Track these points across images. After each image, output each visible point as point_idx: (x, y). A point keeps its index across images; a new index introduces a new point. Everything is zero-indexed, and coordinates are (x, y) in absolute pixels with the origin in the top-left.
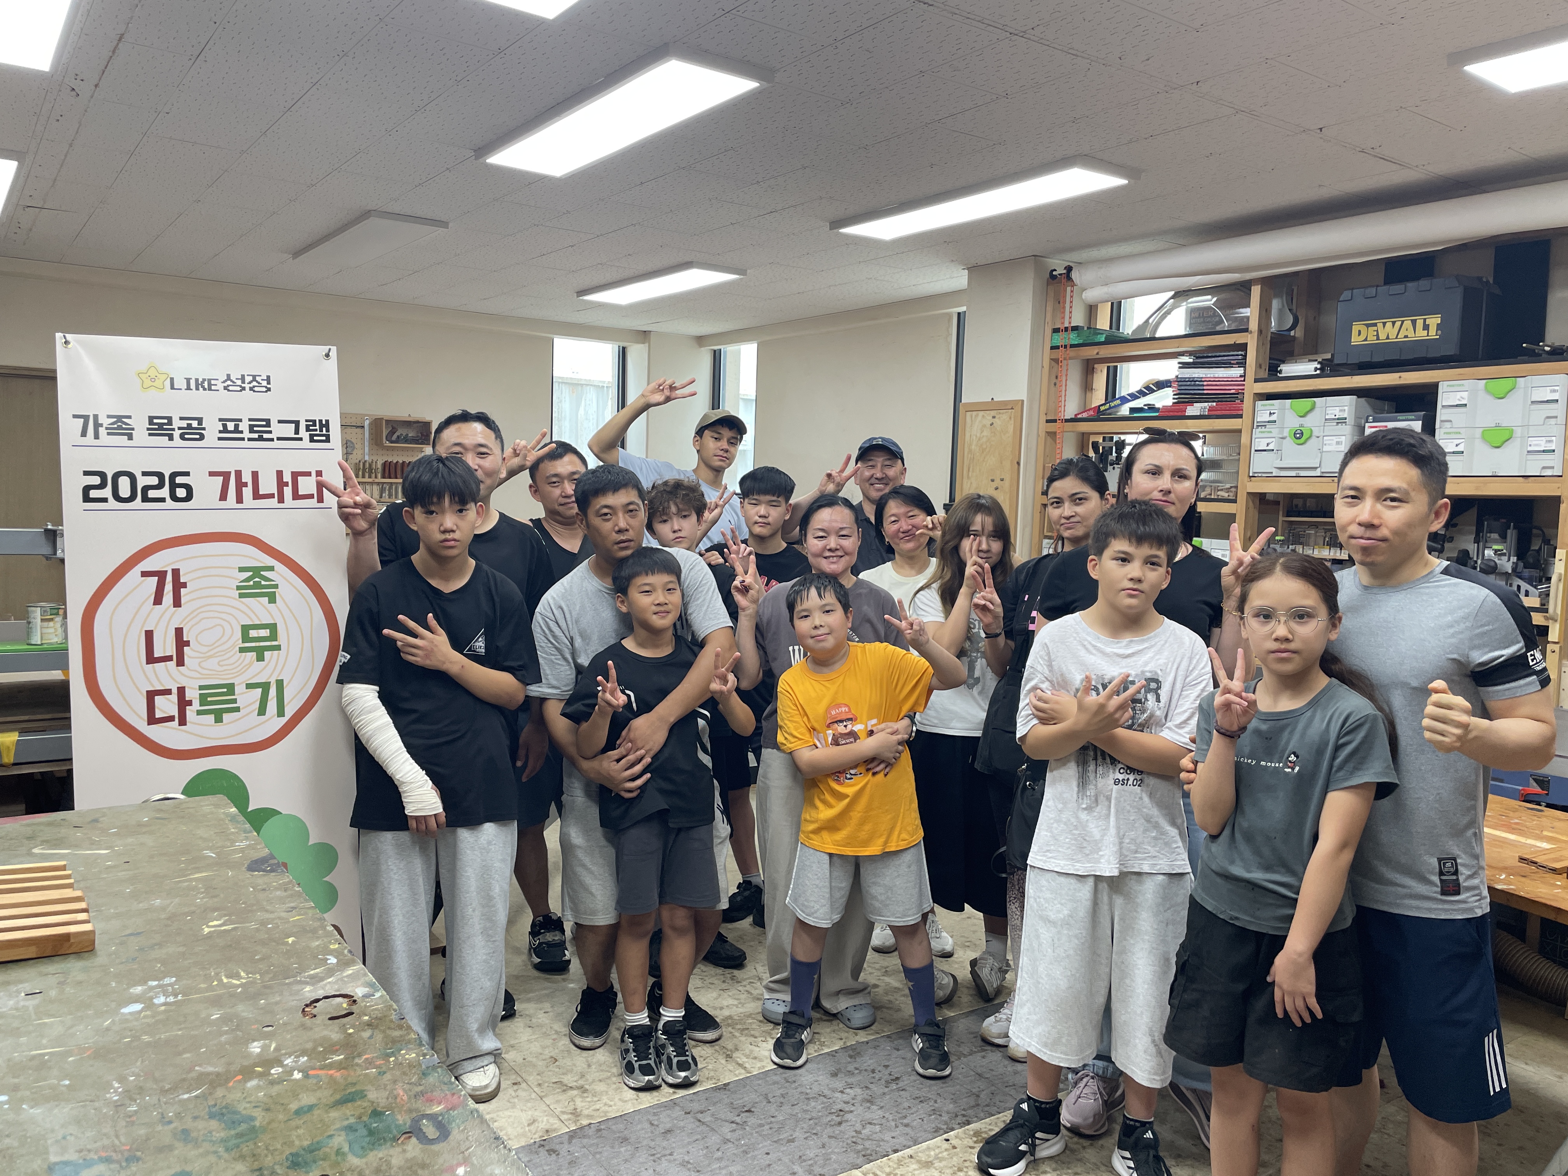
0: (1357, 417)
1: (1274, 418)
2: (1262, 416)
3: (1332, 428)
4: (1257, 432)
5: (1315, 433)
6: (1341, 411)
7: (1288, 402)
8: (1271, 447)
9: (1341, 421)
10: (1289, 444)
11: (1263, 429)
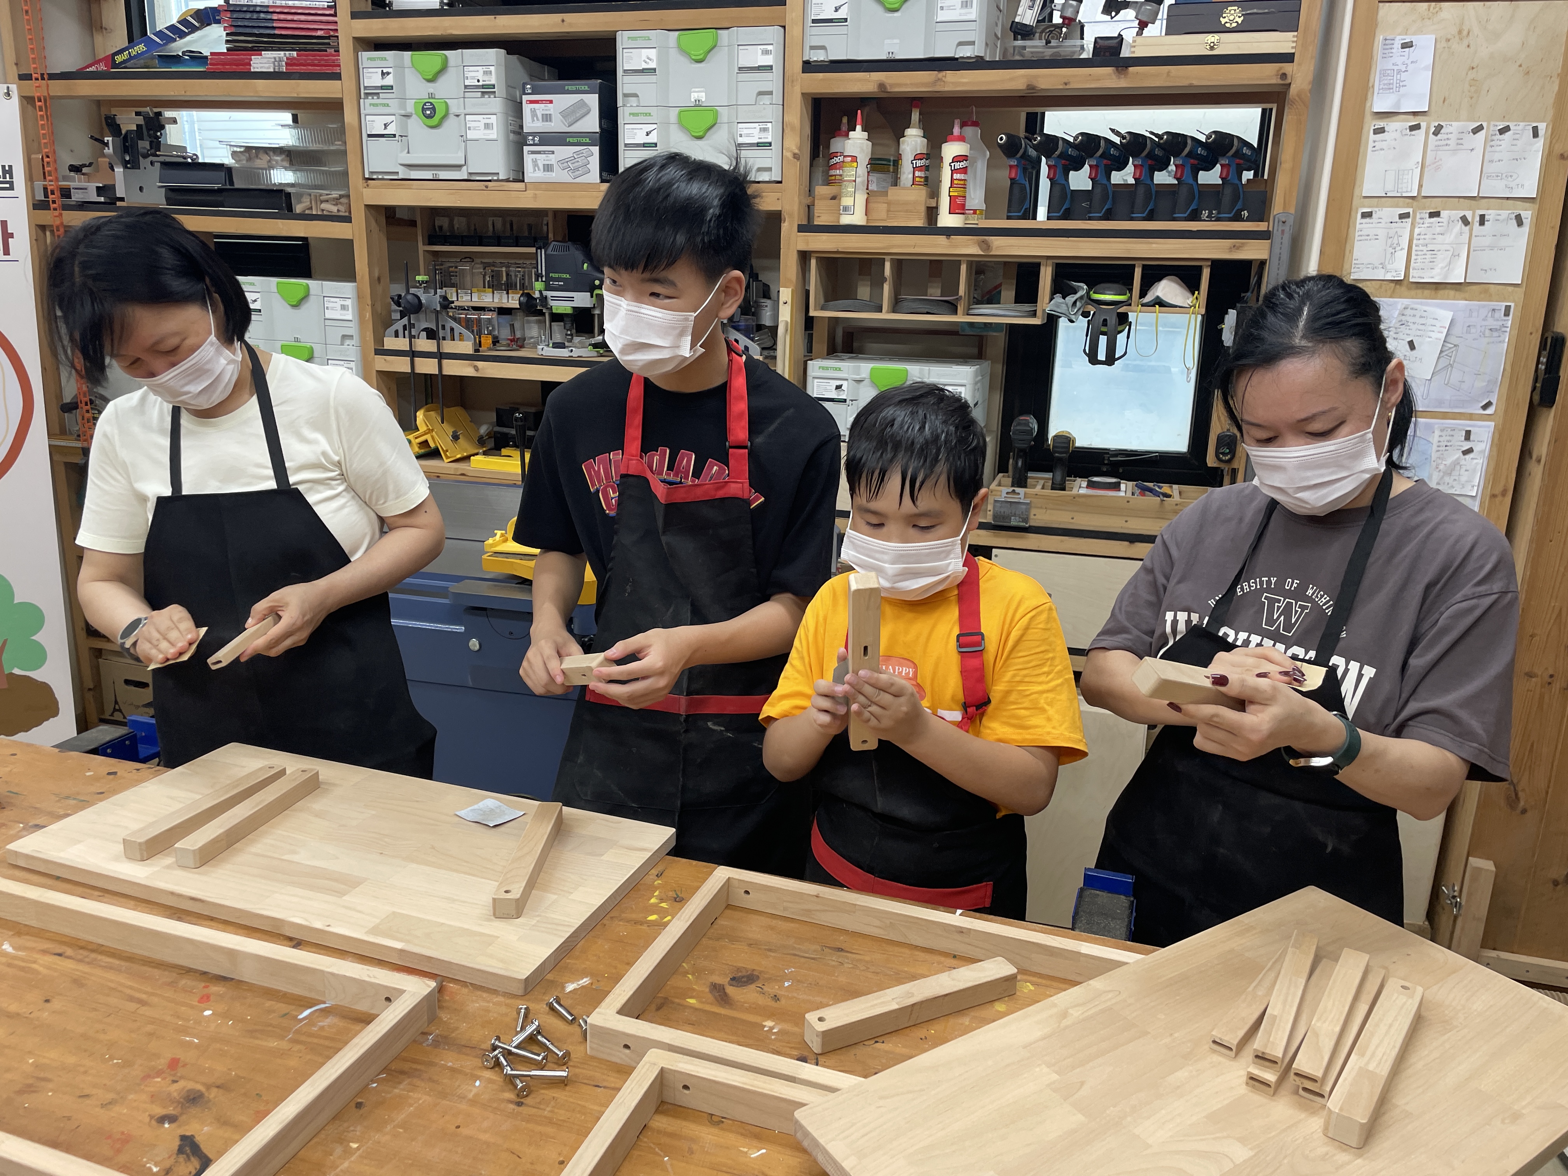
0: (509, 86)
1: (389, 81)
2: (371, 78)
3: (475, 101)
4: (367, 104)
5: (453, 110)
6: (485, 73)
7: (407, 54)
8: (390, 130)
9: (487, 90)
10: (416, 126)
11: (375, 101)
